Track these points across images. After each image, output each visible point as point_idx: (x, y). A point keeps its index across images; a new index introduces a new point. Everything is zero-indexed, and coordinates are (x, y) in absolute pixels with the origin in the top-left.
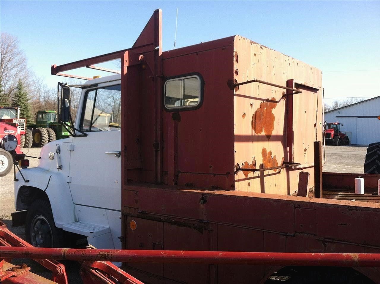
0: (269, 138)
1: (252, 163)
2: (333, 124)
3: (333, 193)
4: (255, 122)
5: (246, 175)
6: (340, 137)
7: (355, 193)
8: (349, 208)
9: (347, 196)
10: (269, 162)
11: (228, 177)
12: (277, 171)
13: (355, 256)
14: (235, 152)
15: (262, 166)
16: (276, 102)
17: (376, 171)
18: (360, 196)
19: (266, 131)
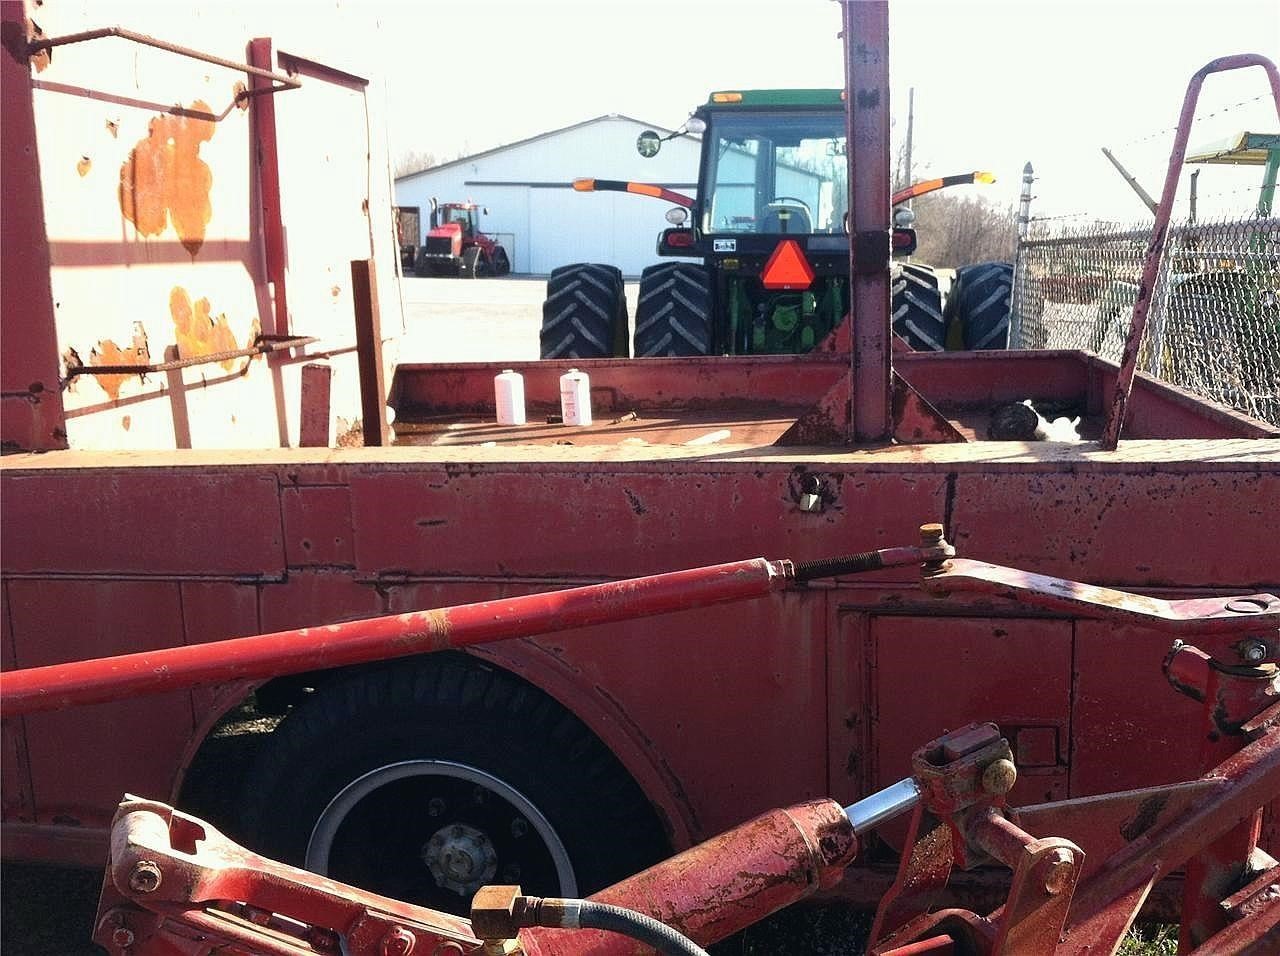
0: (193, 249)
1: (132, 346)
2: (457, 209)
3: (432, 427)
4: (133, 191)
5: (112, 390)
6: (481, 251)
7: (496, 421)
8: (451, 469)
9: (471, 434)
10: (203, 338)
11: (36, 402)
12: (237, 365)
13: (436, 618)
14: (58, 305)
15: (174, 353)
16: (210, 118)
17: (572, 353)
18: (508, 431)
19: (180, 225)
